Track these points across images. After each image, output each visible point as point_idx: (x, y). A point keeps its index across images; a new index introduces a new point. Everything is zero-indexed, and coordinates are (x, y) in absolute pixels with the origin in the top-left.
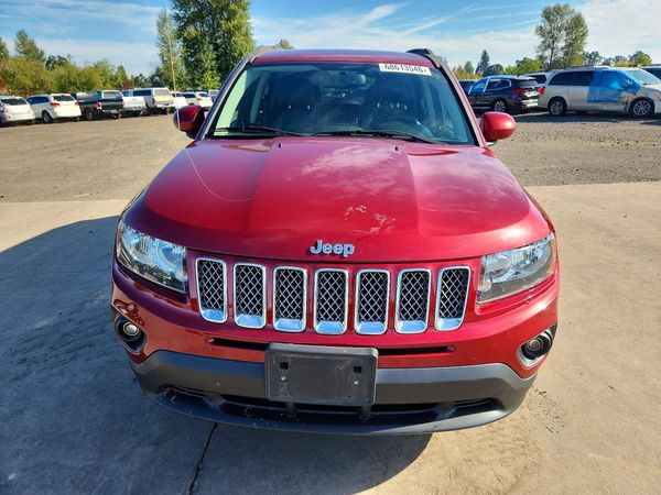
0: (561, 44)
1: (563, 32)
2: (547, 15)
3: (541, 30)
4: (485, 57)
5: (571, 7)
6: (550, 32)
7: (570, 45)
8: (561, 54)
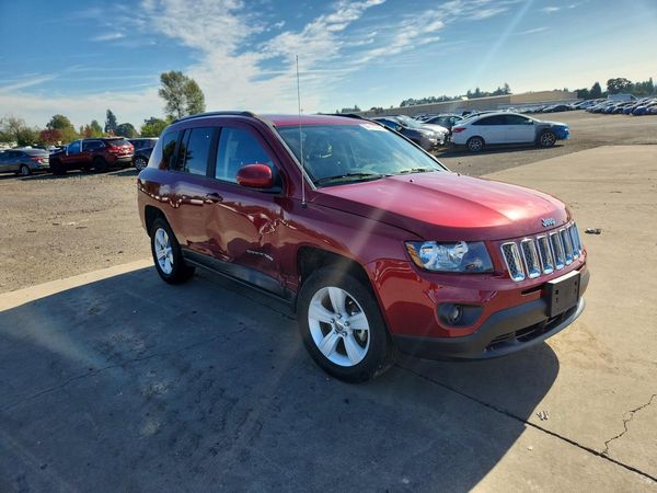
0: (185, 106)
1: (183, 96)
2: (166, 79)
3: (163, 93)
4: (111, 117)
5: (185, 74)
6: (172, 96)
7: (193, 107)
8: (187, 115)
